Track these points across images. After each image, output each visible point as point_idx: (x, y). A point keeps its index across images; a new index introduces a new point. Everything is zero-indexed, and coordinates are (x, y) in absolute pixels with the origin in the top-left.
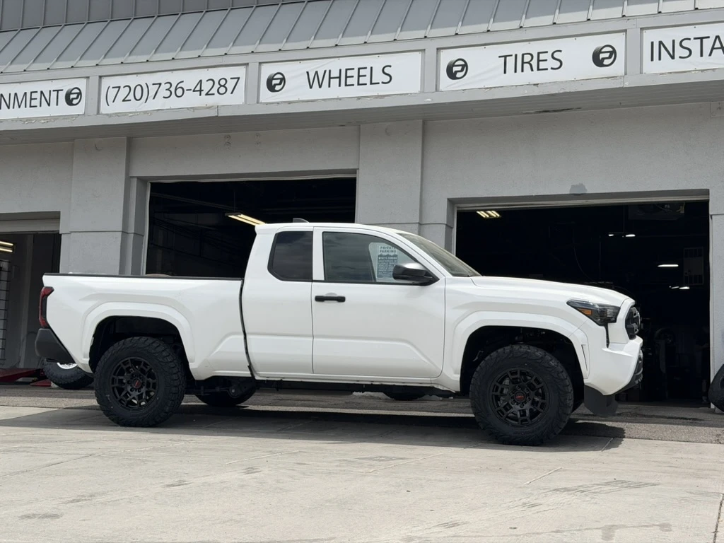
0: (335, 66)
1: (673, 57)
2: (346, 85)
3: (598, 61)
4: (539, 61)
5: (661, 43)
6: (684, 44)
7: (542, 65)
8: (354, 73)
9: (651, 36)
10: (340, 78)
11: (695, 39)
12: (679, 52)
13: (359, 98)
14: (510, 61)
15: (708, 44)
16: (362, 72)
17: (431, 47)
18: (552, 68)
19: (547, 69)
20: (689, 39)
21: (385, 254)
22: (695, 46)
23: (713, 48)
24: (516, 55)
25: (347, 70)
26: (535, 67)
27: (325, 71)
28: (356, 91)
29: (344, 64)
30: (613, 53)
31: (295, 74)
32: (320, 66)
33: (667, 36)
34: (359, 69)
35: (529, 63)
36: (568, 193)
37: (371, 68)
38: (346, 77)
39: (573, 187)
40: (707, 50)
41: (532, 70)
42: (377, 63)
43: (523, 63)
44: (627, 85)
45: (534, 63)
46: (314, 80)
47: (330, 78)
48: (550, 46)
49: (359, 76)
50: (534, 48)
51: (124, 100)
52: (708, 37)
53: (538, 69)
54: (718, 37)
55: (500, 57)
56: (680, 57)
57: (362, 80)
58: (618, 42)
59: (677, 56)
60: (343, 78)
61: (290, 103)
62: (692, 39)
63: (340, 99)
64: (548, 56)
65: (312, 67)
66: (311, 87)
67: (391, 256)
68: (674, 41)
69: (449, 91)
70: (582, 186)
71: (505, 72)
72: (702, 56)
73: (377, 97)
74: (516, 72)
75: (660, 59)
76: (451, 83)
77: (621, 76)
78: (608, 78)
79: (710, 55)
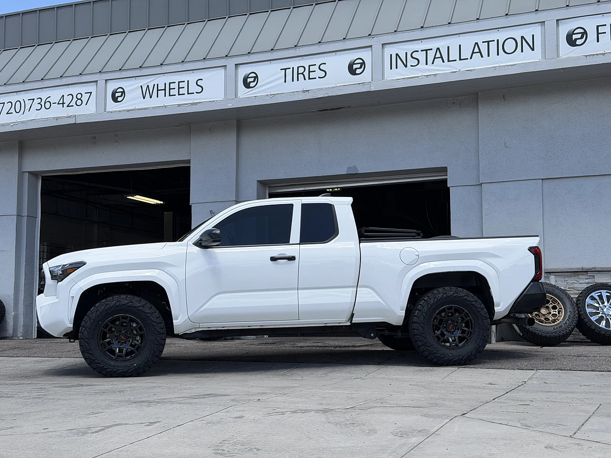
0: (161, 81)
1: (406, 66)
2: (170, 95)
3: (352, 71)
4: (309, 72)
5: (397, 55)
6: (414, 55)
7: (312, 75)
8: (175, 86)
9: (391, 50)
10: (165, 90)
11: (422, 51)
12: (411, 62)
13: (179, 105)
14: (289, 72)
15: (431, 55)
16: (181, 85)
17: (231, 63)
18: (319, 77)
19: (315, 78)
20: (418, 51)
22: (421, 56)
23: (435, 58)
24: (293, 68)
25: (170, 83)
26: (307, 77)
27: (154, 85)
28: (176, 100)
29: (168, 79)
30: (363, 64)
31: (132, 87)
32: (151, 82)
33: (402, 50)
34: (179, 82)
35: (302, 73)
36: (345, 172)
37: (188, 81)
38: (170, 89)
39: (348, 168)
40: (430, 59)
41: (305, 79)
42: (192, 78)
43: (298, 74)
44: (373, 89)
45: (306, 73)
46: (147, 92)
47: (158, 90)
48: (317, 61)
49: (179, 88)
50: (306, 62)
51: (7, 113)
52: (431, 49)
53: (309, 79)
54: (438, 49)
55: (281, 69)
56: (411, 66)
57: (182, 91)
58: (366, 55)
59: (409, 65)
60: (167, 90)
61: (128, 111)
62: (420, 51)
63: (166, 107)
64: (316, 68)
65: (144, 82)
66: (144, 98)
68: (406, 53)
69: (246, 97)
70: (355, 167)
71: (285, 82)
72: (427, 64)
73: (192, 104)
74: (293, 81)
75: (397, 68)
76: (247, 91)
77: (368, 83)
78: (359, 84)
79: (433, 63)
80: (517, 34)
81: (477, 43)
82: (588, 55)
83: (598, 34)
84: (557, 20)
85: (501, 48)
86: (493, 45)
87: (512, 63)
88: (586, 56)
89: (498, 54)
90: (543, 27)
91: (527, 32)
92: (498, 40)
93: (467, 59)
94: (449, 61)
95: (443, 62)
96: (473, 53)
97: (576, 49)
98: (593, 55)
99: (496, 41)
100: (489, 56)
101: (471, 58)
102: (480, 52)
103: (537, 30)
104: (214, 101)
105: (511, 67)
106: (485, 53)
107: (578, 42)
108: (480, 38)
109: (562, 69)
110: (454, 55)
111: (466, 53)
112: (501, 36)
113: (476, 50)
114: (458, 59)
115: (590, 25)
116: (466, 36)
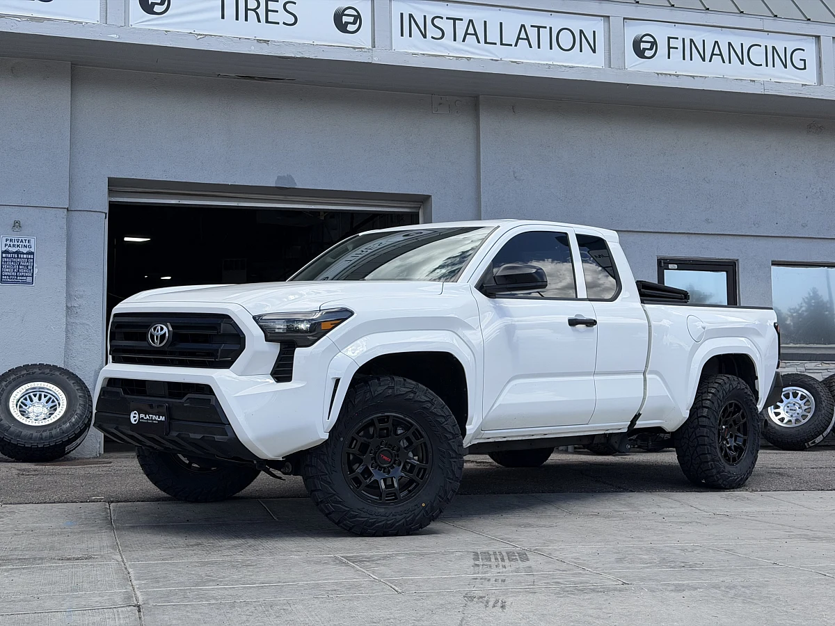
1: (425, 36)
3: (341, 26)
4: (267, 11)
5: (411, 16)
6: (437, 22)
7: (272, 17)
9: (401, 7)
11: (447, 18)
12: (432, 32)
14: (229, 2)
15: (461, 27)
18: (284, 23)
19: (278, 23)
20: (442, 18)
21: (15, 250)
22: (447, 26)
23: (466, 34)
26: (263, 18)
30: (358, 17)
33: (418, 10)
35: (254, 10)
36: (273, 185)
39: (279, 178)
40: (460, 34)
41: (259, 21)
43: (247, 10)
44: (376, 60)
45: (262, 11)
52: (462, 20)
53: (267, 21)
54: (471, 21)
56: (432, 37)
58: (363, 5)
59: (428, 35)
62: (445, 18)
64: (279, 6)
67: (23, 254)
68: (425, 16)
69: (143, 28)
70: (290, 178)
71: (223, 17)
72: (455, 40)
73: (32, 19)
74: (237, 19)
75: (410, 36)
76: (147, 19)
77: (369, 49)
78: (354, 48)
79: (464, 41)
80: (576, 24)
81: (523, 26)
82: (661, 74)
83: (669, 48)
84: (624, 19)
85: (555, 40)
86: (545, 34)
87: (570, 65)
88: (658, 74)
89: (551, 48)
90: (606, 24)
91: (589, 26)
92: (551, 28)
93: (511, 45)
94: (486, 42)
95: (479, 42)
96: (519, 38)
97: (644, 62)
98: (666, 74)
99: (548, 28)
100: (539, 47)
101: (516, 45)
102: (527, 39)
103: (599, 26)
104: (81, 23)
105: (567, 69)
106: (534, 43)
107: (647, 54)
108: (530, 19)
109: (628, 85)
110: (493, 36)
111: (510, 37)
112: (556, 23)
113: (523, 35)
114: (499, 43)
115: (661, 33)
116: (509, 11)
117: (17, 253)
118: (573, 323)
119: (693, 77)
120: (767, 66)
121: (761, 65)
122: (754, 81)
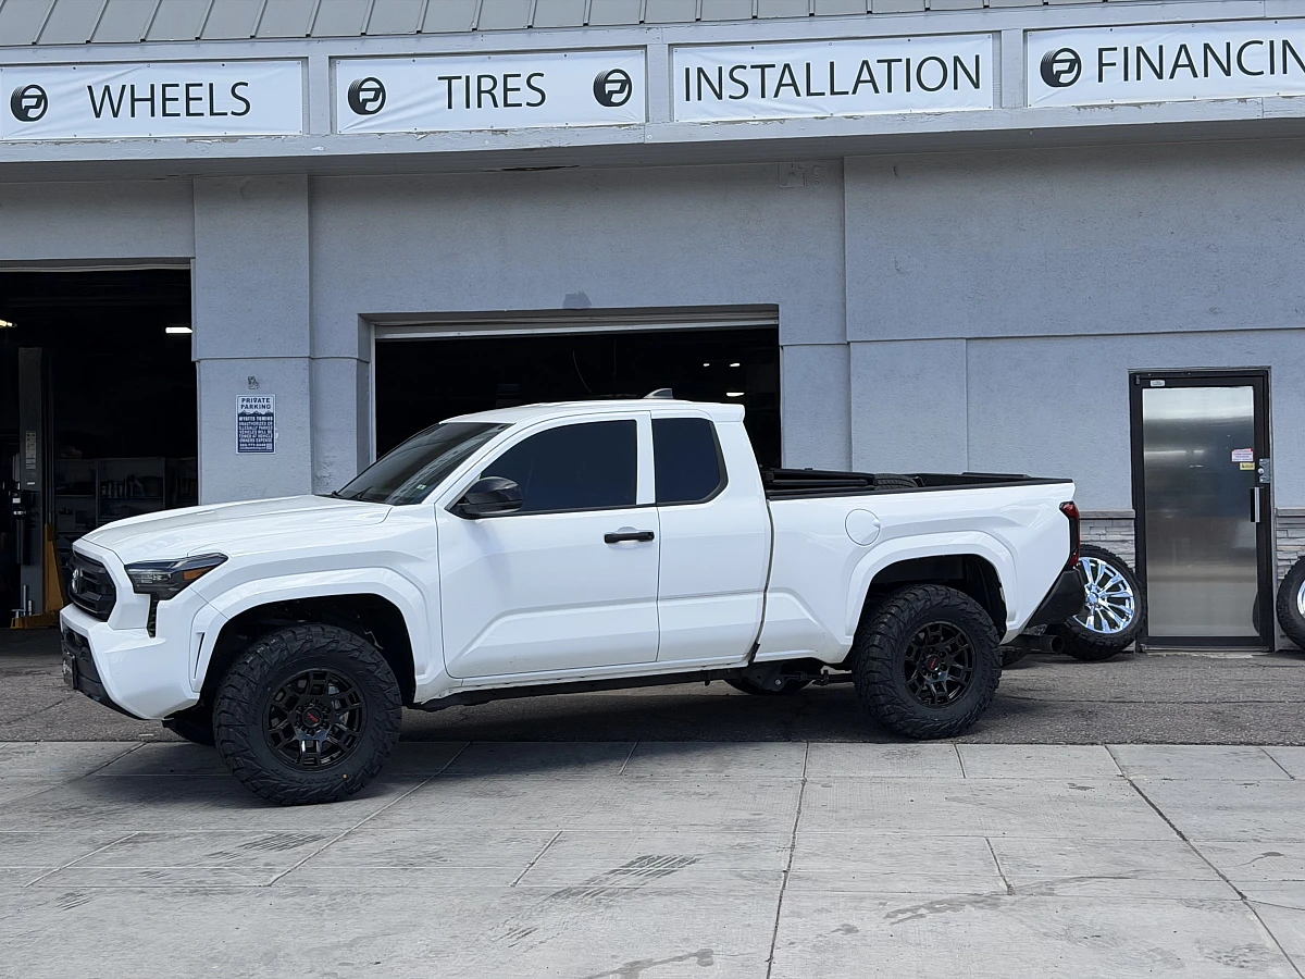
0: (143, 79)
1: (720, 96)
2: (165, 114)
3: (604, 98)
4: (506, 90)
5: (700, 70)
6: (737, 74)
7: (512, 97)
8: (180, 92)
9: (686, 60)
10: (152, 100)
11: (752, 67)
12: (730, 88)
13: (190, 140)
14: (458, 85)
15: (772, 77)
16: (194, 92)
17: (319, 53)
18: (528, 104)
19: (520, 105)
20: (744, 67)
21: (251, 411)
22: (751, 78)
23: (780, 85)
24: (468, 78)
25: (164, 86)
26: (500, 101)
27: (124, 87)
28: (182, 127)
29: (161, 76)
30: (626, 83)
31: (67, 89)
32: (116, 78)
33: (711, 61)
34: (188, 86)
35: (489, 92)
36: (560, 306)
37: (211, 85)
38: (165, 100)
39: (569, 297)
40: (771, 86)
41: (496, 105)
42: (223, 78)
43: (480, 92)
44: (650, 139)
45: (499, 92)
46: (104, 103)
47: (133, 100)
48: (526, 66)
49: (188, 99)
50: (498, 68)
52: (773, 66)
53: (506, 105)
54: (787, 66)
55: (439, 79)
56: (731, 97)
57: (194, 107)
58: (633, 65)
59: (725, 94)
60: (160, 101)
61: (58, 143)
62: (749, 67)
63: (156, 140)
64: (521, 82)
65: (97, 78)
66: (98, 115)
67: (261, 415)
68: (720, 69)
69: (354, 134)
70: (582, 296)
71: (450, 107)
72: (763, 96)
73: (226, 139)
74: (468, 106)
75: (700, 99)
76: (357, 121)
77: (640, 125)
78: (620, 126)
79: (776, 96)
80: (947, 50)
81: (865, 63)
82: (1084, 107)
83: (1101, 65)
84: (1025, 31)
85: (914, 77)
86: (899, 70)
87: (937, 111)
88: (1078, 108)
89: (908, 90)
90: (998, 42)
91: (967, 49)
92: (908, 60)
93: (847, 93)
94: (809, 94)
95: (798, 94)
96: (859, 81)
97: (1058, 92)
98: (1092, 107)
99: (904, 62)
100: (890, 91)
101: (854, 92)
102: (872, 81)
103: (985, 48)
104: (280, 136)
105: (934, 117)
106: (882, 83)
107: (1064, 78)
108: (874, 52)
109: (1032, 130)
110: (820, 82)
111: (845, 81)
112: (916, 51)
113: (865, 76)
114: (828, 92)
115: (1086, 46)
116: (843, 44)
117: (255, 415)
118: (611, 539)
119: (1138, 105)
120: (1272, 72)
121: (1262, 73)
122: (1244, 100)
